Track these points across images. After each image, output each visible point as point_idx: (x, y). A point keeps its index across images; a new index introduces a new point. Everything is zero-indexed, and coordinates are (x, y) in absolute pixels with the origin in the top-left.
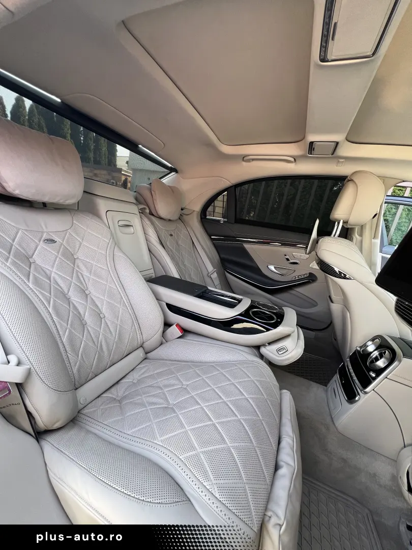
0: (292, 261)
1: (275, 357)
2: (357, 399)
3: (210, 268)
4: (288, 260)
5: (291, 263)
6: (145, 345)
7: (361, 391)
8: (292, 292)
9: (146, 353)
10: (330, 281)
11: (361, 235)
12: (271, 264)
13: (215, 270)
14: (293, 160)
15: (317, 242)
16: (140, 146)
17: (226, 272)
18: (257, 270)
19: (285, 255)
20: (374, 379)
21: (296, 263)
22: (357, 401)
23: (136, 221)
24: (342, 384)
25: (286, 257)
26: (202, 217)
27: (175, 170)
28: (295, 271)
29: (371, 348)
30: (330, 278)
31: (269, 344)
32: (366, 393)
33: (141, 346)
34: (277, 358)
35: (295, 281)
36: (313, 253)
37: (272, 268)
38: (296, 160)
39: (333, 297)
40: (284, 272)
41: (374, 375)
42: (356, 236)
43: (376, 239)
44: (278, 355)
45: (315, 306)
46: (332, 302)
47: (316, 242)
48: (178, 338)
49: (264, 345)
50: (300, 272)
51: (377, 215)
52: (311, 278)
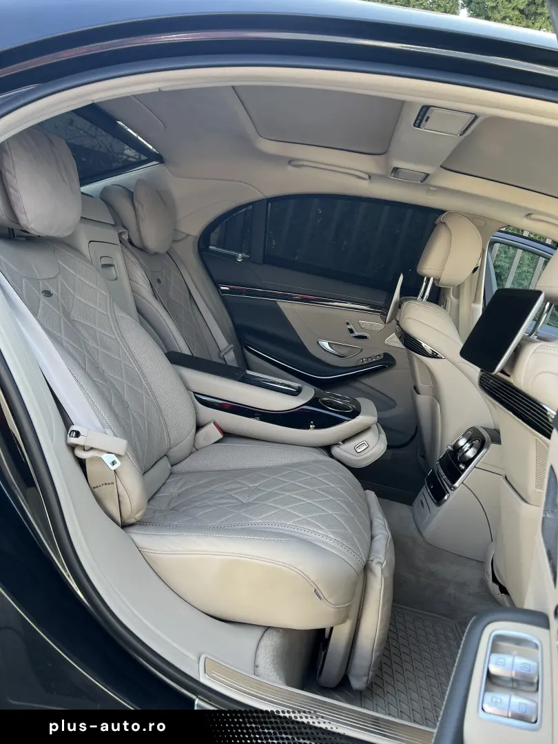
0: (357, 334)
1: (353, 457)
2: (446, 498)
3: (223, 342)
4: (351, 331)
5: (356, 337)
6: (171, 454)
7: (450, 488)
8: (357, 385)
9: (172, 466)
10: (416, 364)
11: (458, 296)
12: (326, 339)
13: (232, 346)
14: (367, 177)
15: (400, 307)
16: (119, 122)
17: (246, 351)
18: (299, 348)
19: (348, 324)
20: (463, 471)
21: (365, 337)
22: (446, 500)
23: (118, 257)
24: (431, 489)
25: (349, 327)
26: (202, 247)
27: (160, 159)
28: (362, 350)
29: (462, 442)
30: (416, 357)
31: (344, 441)
32: (455, 488)
33: (166, 455)
34: (357, 458)
35: (363, 366)
36: (394, 321)
37: (325, 344)
38: (372, 178)
39: (420, 385)
40: (343, 351)
41: (463, 468)
42: (451, 298)
43: (476, 303)
44: (356, 454)
45: (394, 407)
46: (419, 394)
47: (399, 305)
48: (215, 443)
49: (337, 444)
50: (370, 352)
51: (479, 269)
52: (387, 362)
